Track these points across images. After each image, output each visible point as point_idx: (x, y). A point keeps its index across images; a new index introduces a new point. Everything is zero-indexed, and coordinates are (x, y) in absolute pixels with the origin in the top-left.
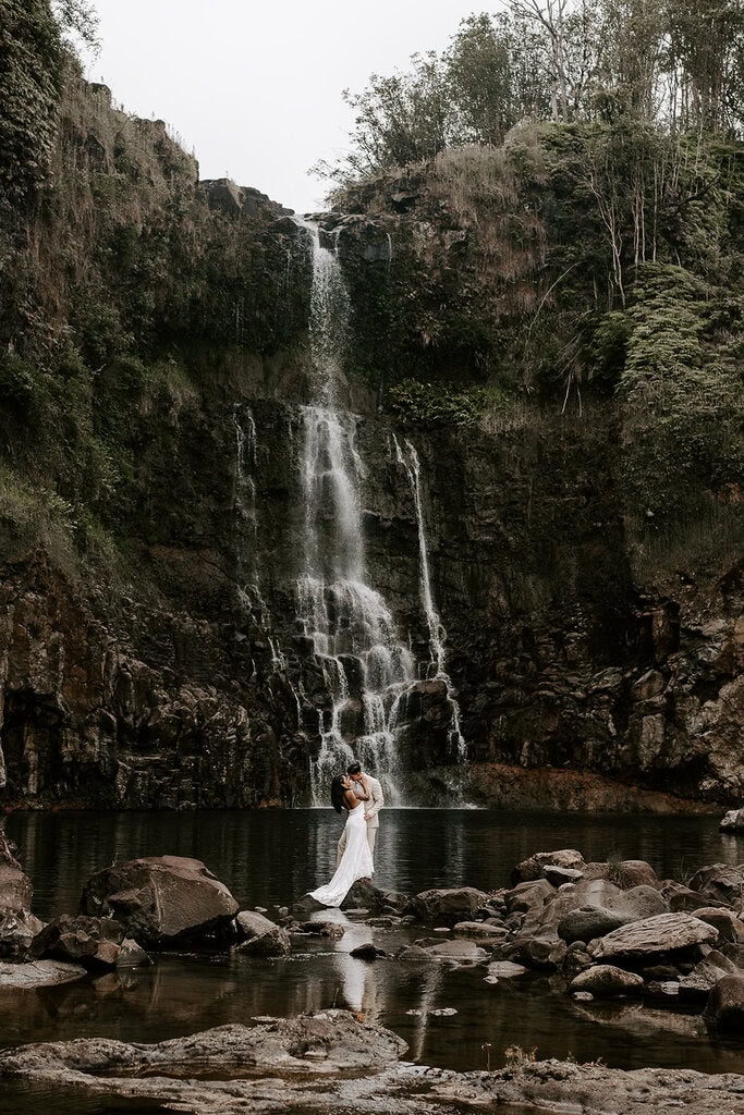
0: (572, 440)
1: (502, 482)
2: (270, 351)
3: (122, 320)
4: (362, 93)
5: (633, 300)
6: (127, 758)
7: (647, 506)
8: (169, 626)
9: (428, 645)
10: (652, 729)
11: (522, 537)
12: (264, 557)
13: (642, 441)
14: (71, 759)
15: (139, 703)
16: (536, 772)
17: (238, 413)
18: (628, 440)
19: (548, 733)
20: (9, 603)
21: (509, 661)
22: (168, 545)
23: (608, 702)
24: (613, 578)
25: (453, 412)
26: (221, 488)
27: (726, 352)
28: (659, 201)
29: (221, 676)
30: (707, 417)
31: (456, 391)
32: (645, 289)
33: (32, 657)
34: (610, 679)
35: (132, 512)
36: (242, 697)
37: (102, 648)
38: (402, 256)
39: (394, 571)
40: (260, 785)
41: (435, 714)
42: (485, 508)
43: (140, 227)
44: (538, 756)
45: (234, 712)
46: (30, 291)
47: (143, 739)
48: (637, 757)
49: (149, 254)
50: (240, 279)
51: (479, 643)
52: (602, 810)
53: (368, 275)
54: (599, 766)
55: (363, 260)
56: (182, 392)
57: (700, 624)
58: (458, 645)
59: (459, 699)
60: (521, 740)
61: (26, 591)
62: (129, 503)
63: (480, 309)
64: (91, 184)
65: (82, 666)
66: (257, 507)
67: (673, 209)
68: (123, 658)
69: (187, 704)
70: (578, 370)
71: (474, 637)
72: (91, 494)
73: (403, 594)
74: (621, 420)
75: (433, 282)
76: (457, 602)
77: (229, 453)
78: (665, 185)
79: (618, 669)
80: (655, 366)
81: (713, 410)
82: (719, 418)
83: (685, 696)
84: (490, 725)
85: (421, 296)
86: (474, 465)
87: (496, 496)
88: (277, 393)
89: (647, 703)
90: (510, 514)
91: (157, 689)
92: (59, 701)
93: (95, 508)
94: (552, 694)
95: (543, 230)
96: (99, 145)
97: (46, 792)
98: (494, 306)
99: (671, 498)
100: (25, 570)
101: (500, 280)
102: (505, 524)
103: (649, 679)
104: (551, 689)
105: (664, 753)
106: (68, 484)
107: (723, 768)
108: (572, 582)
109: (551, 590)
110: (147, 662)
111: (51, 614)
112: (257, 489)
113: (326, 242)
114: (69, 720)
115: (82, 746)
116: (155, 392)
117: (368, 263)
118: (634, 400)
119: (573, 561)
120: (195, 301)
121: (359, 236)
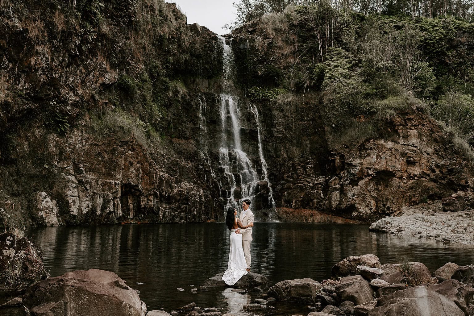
0: (307, 103)
1: (285, 118)
2: (210, 78)
3: (162, 66)
4: (238, 3)
5: (326, 59)
6: (163, 206)
7: (333, 123)
8: (177, 163)
9: (261, 170)
10: (336, 196)
11: (291, 135)
12: (209, 142)
13: (331, 102)
14: (144, 207)
15: (167, 188)
16: (297, 210)
17: (200, 97)
18: (326, 102)
19: (301, 198)
20: (122, 154)
21: (288, 175)
22: (178, 138)
23: (321, 187)
24: (322, 147)
25: (268, 96)
26: (195, 120)
27: (357, 74)
28: (333, 28)
29: (194, 179)
30: (353, 94)
31: (269, 90)
32: (330, 56)
33: (130, 172)
34: (321, 180)
35: (166, 127)
36: (201, 186)
37: (154, 169)
38: (252, 47)
39: (250, 146)
40: (207, 214)
41: (264, 192)
42: (279, 126)
43: (167, 36)
44: (298, 205)
45: (198, 191)
46: (131, 54)
47: (168, 200)
48: (331, 205)
49: (170, 45)
50: (200, 54)
51: (278, 169)
52: (320, 223)
53: (241, 53)
54: (318, 208)
55: (239, 48)
56: (182, 89)
57: (352, 161)
58: (271, 169)
59: (271, 186)
60: (292, 200)
61: (128, 150)
62: (165, 124)
63: (277, 64)
64: (151, 20)
65: (147, 176)
66: (206, 126)
67: (338, 30)
68: (161, 173)
69: (183, 188)
70: (308, 82)
71: (276, 167)
72: (152, 120)
73: (253, 154)
74: (323, 96)
75: (262, 55)
76: (270, 156)
77: (197, 109)
78: (335, 23)
79: (324, 177)
80: (334, 79)
81: (354, 92)
82: (357, 94)
83: (347, 185)
84: (282, 195)
85: (258, 60)
86: (275, 112)
87: (283, 122)
88: (212, 90)
89: (334, 188)
90: (287, 127)
91: (173, 183)
92: (140, 187)
93: (153, 125)
94: (302, 185)
95: (296, 39)
96: (153, 8)
97: (136, 217)
98: (281, 63)
99: (340, 120)
100: (128, 144)
101: (283, 55)
102: (286, 131)
103: (334, 179)
104: (302, 183)
105: (340, 204)
106: (144, 117)
107: (360, 208)
108: (308, 149)
109: (301, 151)
110: (170, 175)
111: (137, 158)
112: (206, 120)
113: (228, 43)
114: (143, 193)
115: (148, 202)
116: (173, 89)
117: (241, 49)
118: (328, 90)
119: (308, 142)
120: (186, 61)
121: (238, 41)
